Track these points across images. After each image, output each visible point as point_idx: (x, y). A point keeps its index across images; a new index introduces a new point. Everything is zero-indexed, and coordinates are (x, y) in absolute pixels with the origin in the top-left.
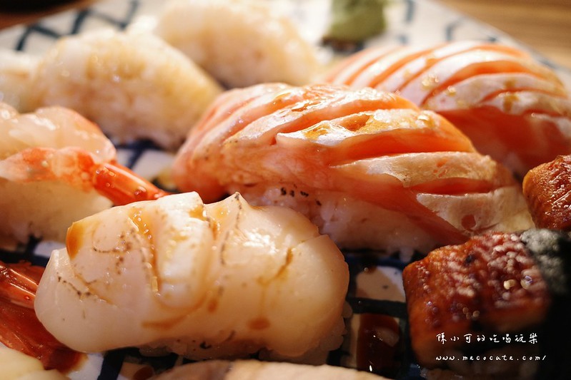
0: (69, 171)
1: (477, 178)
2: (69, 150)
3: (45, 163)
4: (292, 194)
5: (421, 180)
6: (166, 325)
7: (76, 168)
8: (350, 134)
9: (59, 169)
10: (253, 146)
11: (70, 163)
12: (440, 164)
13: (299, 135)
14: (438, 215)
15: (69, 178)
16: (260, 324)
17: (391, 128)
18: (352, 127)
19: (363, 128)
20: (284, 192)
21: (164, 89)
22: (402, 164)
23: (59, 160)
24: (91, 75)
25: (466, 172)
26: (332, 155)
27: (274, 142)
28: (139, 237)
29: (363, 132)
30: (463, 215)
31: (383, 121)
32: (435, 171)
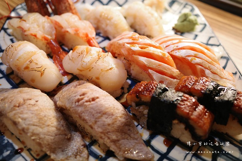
0: (83, 36)
1: (170, 73)
2: (84, 31)
3: (78, 32)
4: (126, 60)
5: (151, 66)
6: (81, 71)
7: (84, 36)
8: (140, 49)
9: (81, 35)
10: (120, 45)
11: (84, 34)
12: (159, 65)
13: (129, 45)
14: (153, 77)
15: (82, 37)
16: (98, 78)
17: (151, 52)
18: (142, 48)
19: (144, 49)
20: (124, 59)
21: (115, 26)
22: (148, 61)
23: (82, 33)
24: (101, 16)
25: (166, 70)
26: (134, 52)
27: (124, 45)
28: (85, 53)
29: (143, 50)
30: (160, 80)
31: (151, 50)
32: (157, 66)
